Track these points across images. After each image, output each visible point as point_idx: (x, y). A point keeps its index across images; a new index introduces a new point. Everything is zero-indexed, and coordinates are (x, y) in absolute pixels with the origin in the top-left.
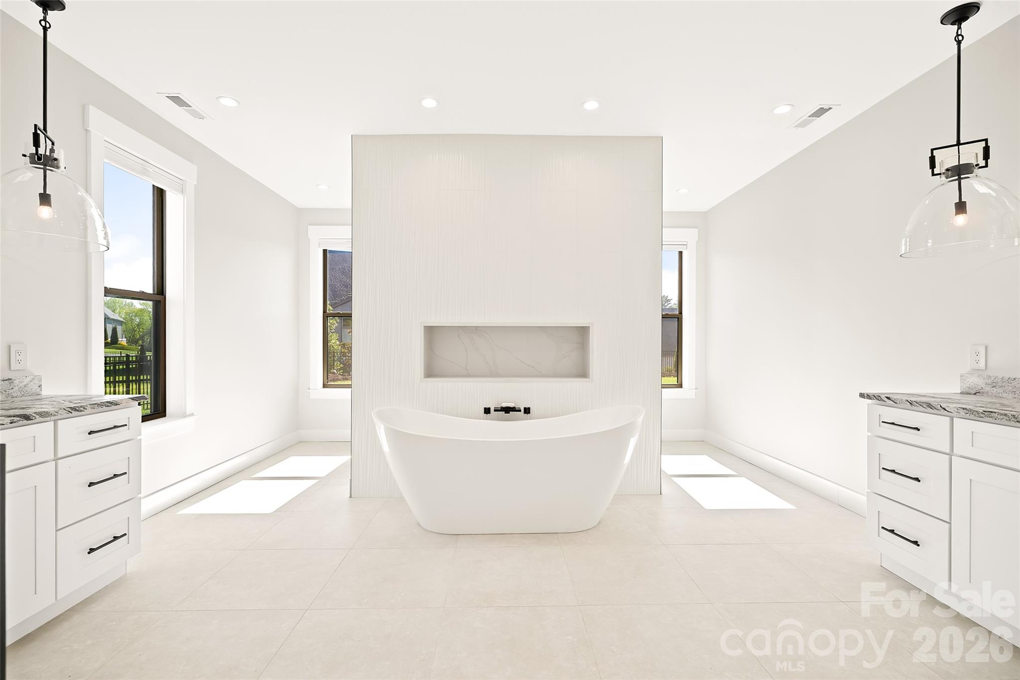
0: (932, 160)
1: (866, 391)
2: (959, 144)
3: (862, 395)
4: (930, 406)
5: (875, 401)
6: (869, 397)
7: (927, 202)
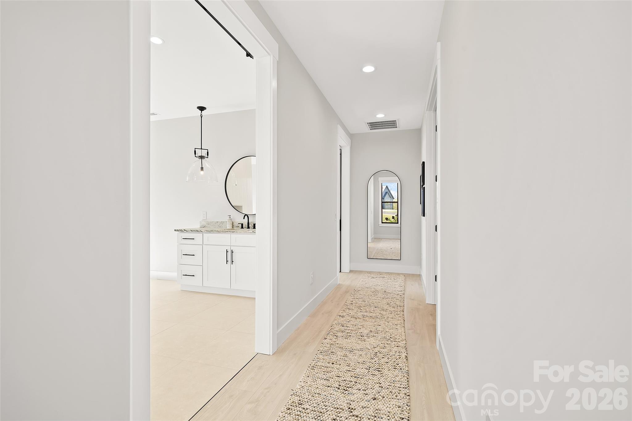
0: (195, 151)
1: (176, 229)
2: (201, 149)
3: (175, 230)
4: (197, 231)
5: (180, 232)
6: (178, 231)
7: (194, 165)
